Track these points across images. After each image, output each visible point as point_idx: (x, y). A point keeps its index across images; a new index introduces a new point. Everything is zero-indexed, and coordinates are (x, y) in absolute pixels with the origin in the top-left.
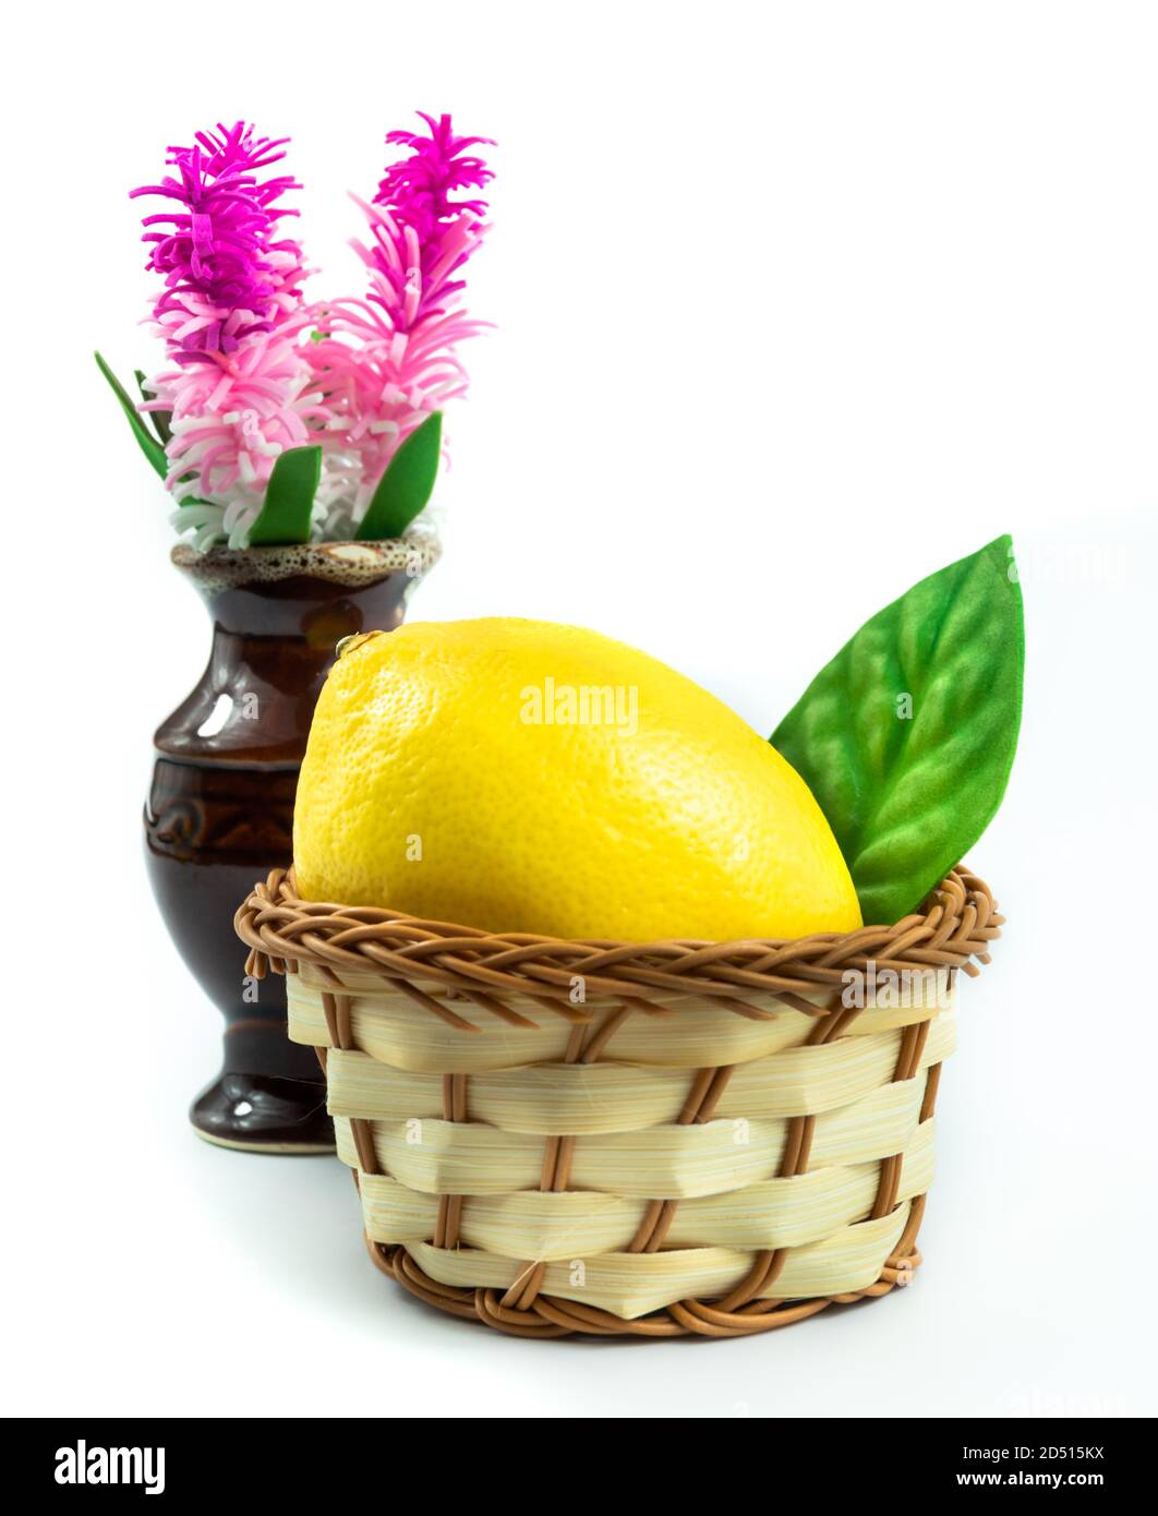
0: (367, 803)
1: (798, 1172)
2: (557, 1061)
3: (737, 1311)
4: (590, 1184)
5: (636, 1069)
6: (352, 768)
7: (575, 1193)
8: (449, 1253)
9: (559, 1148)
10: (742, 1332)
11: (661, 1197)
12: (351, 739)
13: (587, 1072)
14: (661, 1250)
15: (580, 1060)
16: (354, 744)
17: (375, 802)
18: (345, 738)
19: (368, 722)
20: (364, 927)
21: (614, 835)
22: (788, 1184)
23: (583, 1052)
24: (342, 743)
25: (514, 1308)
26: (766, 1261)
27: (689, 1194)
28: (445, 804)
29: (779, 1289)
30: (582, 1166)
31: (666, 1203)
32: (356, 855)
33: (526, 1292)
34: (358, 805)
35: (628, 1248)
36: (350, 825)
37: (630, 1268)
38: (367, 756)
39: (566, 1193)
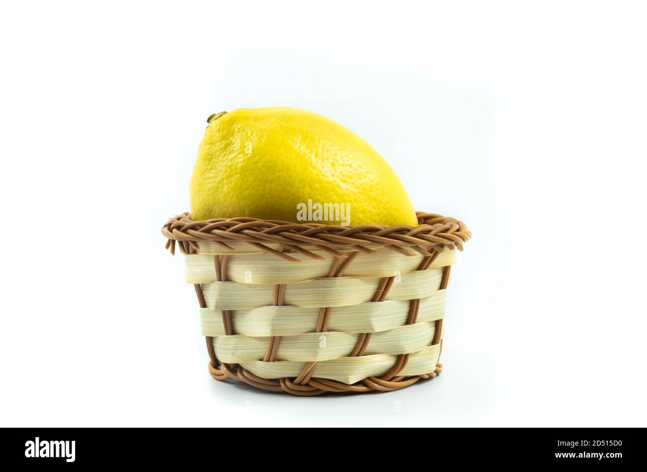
0: (238, 176)
1: (414, 322)
2: (326, 276)
3: (390, 381)
4: (336, 329)
5: (357, 279)
6: (228, 162)
7: (331, 332)
8: (272, 363)
9: (325, 313)
10: (392, 389)
11: (366, 332)
12: (226, 151)
13: (339, 280)
14: (363, 355)
15: (336, 276)
16: (228, 153)
17: (241, 175)
18: (222, 151)
19: (233, 144)
20: (242, 224)
21: (343, 185)
22: (411, 327)
23: (337, 272)
24: (221, 153)
25: (299, 384)
26: (401, 359)
27: (377, 330)
28: (274, 174)
29: (405, 372)
30: (332, 321)
31: (367, 334)
32: (232, 198)
33: (306, 377)
34: (233, 176)
35: (350, 355)
36: (229, 185)
37: (352, 363)
38: (235, 157)
39: (328, 332)
